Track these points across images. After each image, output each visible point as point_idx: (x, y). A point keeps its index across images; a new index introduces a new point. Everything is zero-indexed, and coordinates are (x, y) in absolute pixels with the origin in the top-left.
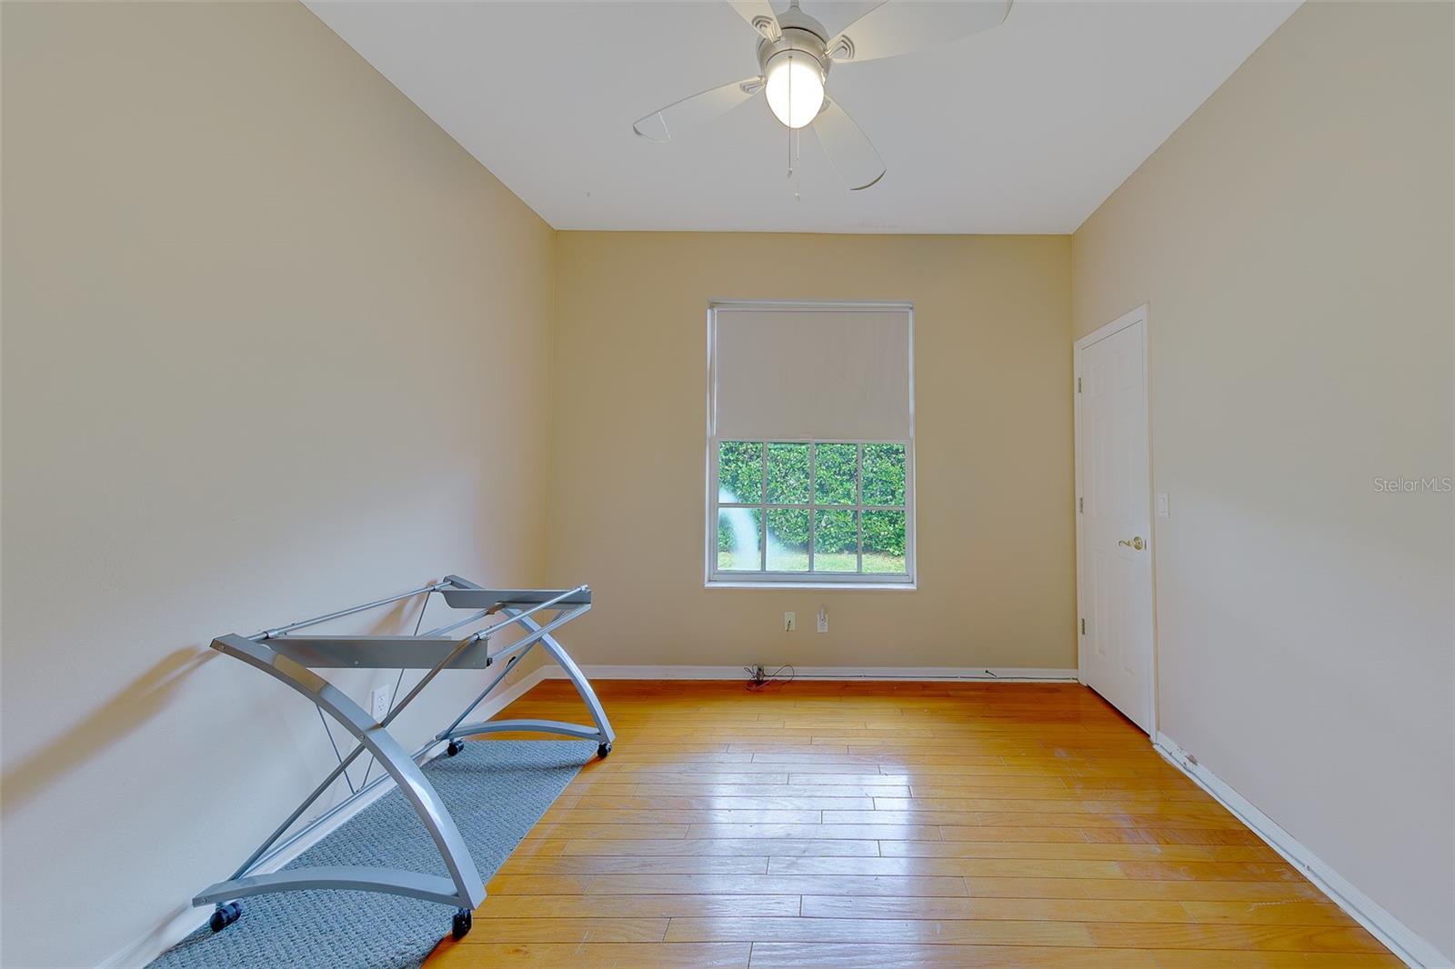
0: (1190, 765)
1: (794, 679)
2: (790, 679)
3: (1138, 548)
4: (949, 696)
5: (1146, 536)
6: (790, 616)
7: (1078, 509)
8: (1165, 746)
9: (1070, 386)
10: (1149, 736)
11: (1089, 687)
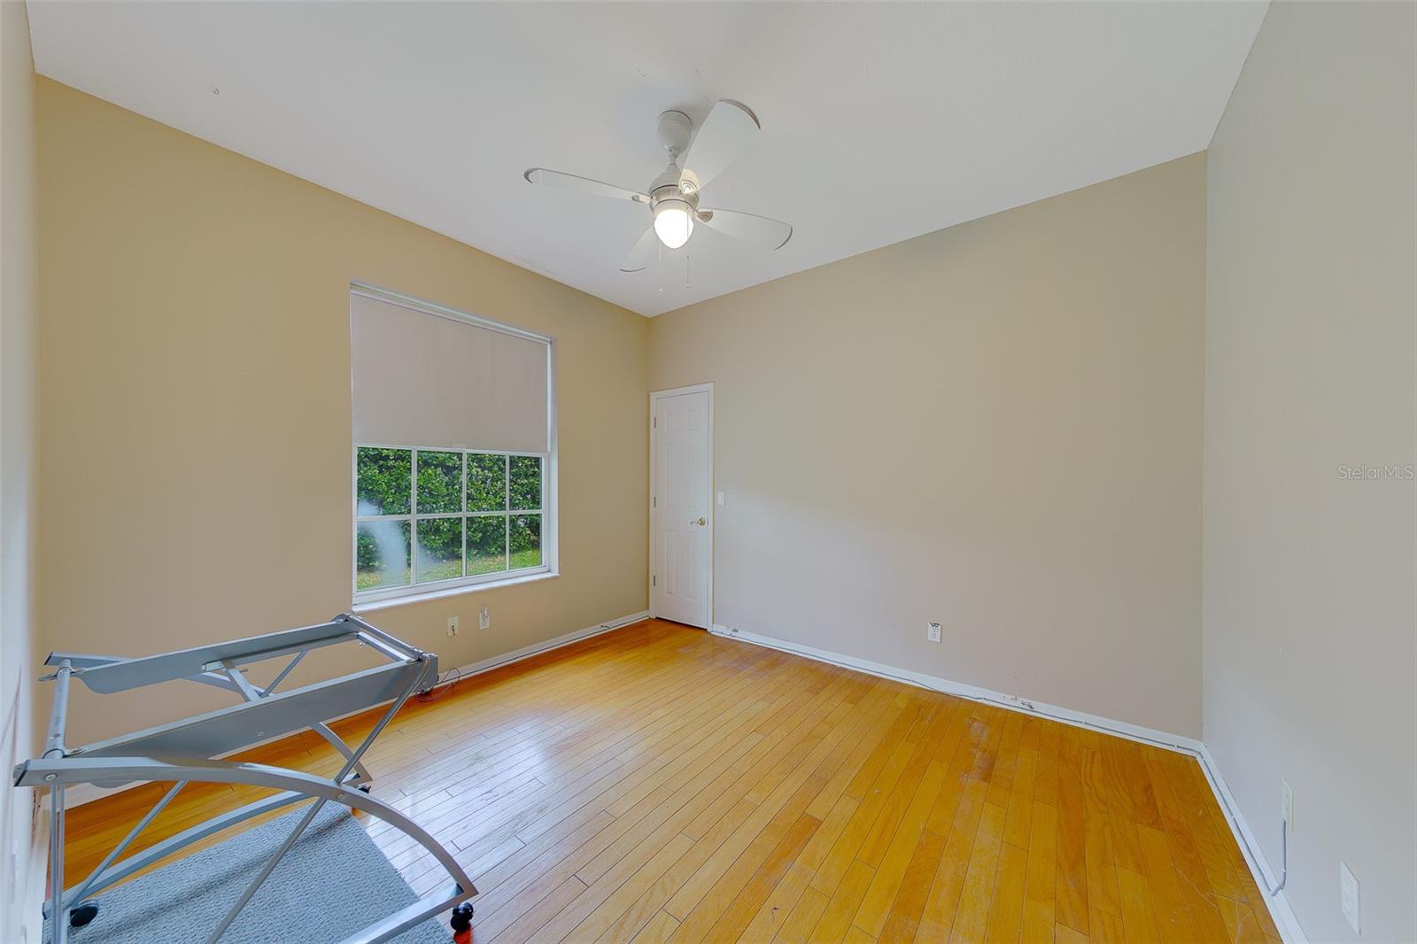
0: (734, 634)
1: (461, 678)
2: (456, 680)
3: (701, 524)
4: (591, 648)
5: (708, 517)
6: (453, 621)
7: (652, 504)
8: (720, 630)
9: (647, 423)
10: (706, 630)
11: (657, 618)
